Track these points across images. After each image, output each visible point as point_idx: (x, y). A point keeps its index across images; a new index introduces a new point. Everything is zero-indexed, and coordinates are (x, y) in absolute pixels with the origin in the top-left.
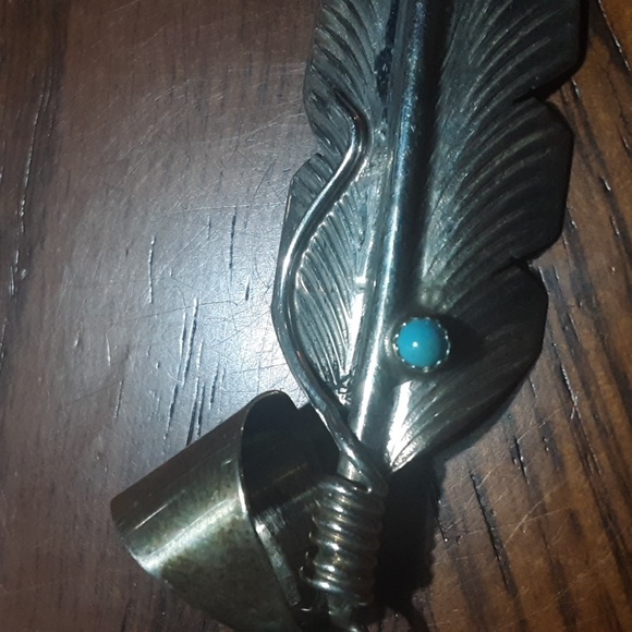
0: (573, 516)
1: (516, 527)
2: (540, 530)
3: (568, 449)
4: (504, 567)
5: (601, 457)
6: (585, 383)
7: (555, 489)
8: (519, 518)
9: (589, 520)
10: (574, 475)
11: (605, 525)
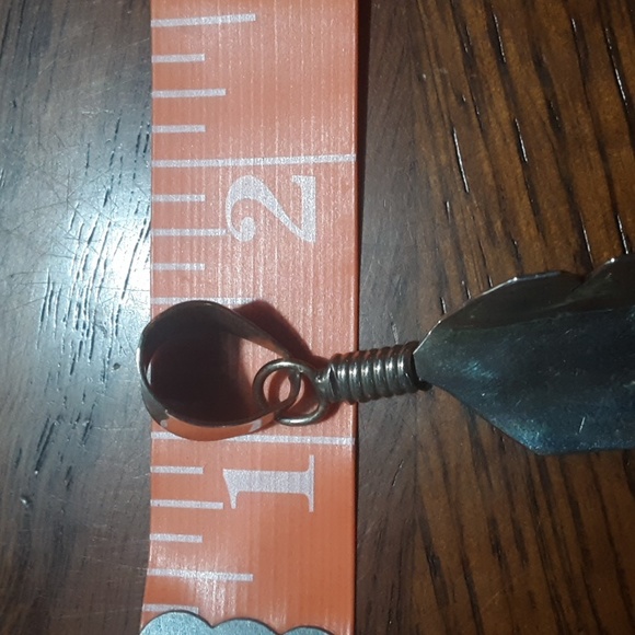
1: (491, 600)
2: (508, 603)
7: (521, 575)
8: (493, 593)
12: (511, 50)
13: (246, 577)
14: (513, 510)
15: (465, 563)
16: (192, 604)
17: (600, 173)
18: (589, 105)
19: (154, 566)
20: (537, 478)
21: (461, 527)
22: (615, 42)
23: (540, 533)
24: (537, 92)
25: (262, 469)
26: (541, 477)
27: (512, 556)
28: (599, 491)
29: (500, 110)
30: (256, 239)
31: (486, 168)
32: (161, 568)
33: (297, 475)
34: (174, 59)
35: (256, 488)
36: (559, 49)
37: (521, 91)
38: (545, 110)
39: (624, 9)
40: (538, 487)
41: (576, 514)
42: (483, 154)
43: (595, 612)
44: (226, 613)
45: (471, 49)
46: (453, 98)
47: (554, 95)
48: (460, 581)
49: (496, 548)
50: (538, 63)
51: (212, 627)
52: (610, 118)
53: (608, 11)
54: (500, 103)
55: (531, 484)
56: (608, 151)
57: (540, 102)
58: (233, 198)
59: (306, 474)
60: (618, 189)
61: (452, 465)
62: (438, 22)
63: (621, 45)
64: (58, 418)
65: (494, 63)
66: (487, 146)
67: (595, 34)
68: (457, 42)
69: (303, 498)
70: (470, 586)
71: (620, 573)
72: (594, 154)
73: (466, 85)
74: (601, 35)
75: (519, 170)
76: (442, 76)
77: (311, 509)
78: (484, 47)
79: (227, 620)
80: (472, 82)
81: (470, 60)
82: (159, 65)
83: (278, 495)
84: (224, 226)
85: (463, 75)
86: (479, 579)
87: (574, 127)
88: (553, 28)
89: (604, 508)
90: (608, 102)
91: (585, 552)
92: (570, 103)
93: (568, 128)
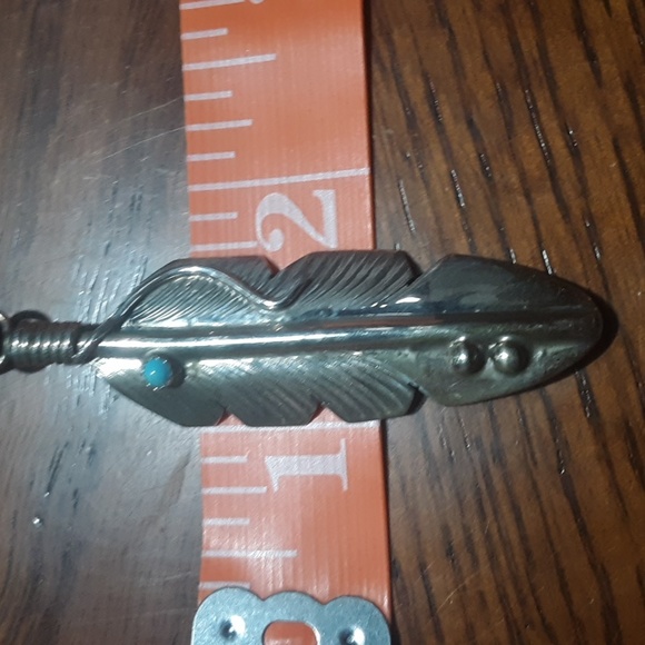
0: (481, 594)
1: (447, 599)
2: (462, 602)
3: (482, 553)
4: (437, 624)
5: (502, 559)
6: (495, 512)
7: (472, 576)
8: (448, 593)
9: (491, 597)
10: (485, 568)
11: (501, 601)
12: (446, 113)
13: (290, 554)
14: (463, 516)
15: (422, 566)
16: (244, 580)
17: (526, 215)
18: (514, 157)
19: (208, 548)
20: (483, 487)
21: (419, 533)
22: (534, 102)
23: (488, 537)
24: (469, 147)
25: (300, 454)
26: (487, 485)
27: (464, 559)
28: (538, 497)
29: (438, 164)
30: (284, 248)
31: (429, 213)
32: (214, 549)
33: (330, 458)
34: (205, 96)
35: (295, 471)
36: (487, 109)
37: (455, 147)
38: (478, 163)
39: (541, 73)
40: (485, 496)
41: (518, 519)
42: (426, 201)
43: (539, 608)
44: (274, 586)
45: (413, 113)
46: (398, 154)
47: (485, 150)
48: (418, 583)
49: (449, 552)
50: (470, 123)
51: (264, 600)
52: (533, 166)
53: (528, 76)
54: (438, 157)
55: (478, 492)
56: (533, 195)
57: (473, 155)
58: (262, 214)
59: (339, 455)
60: (542, 228)
61: (409, 478)
62: (384, 91)
63: (540, 104)
64: (66, 446)
65: (432, 124)
66: (429, 195)
67: (517, 96)
68: (400, 107)
69: (337, 479)
70: (428, 588)
71: (561, 573)
72: (521, 199)
73: (409, 144)
74: (522, 96)
75: (457, 215)
76: (390, 137)
77: (345, 487)
78: (423, 110)
79: (276, 593)
80: (415, 140)
81: (412, 122)
82: (191, 102)
83: (315, 477)
84: (255, 239)
85: (406, 135)
86: (436, 581)
87: (502, 176)
88: (481, 92)
89: (543, 513)
90: (530, 155)
91: (528, 554)
92: (498, 156)
93: (497, 177)
